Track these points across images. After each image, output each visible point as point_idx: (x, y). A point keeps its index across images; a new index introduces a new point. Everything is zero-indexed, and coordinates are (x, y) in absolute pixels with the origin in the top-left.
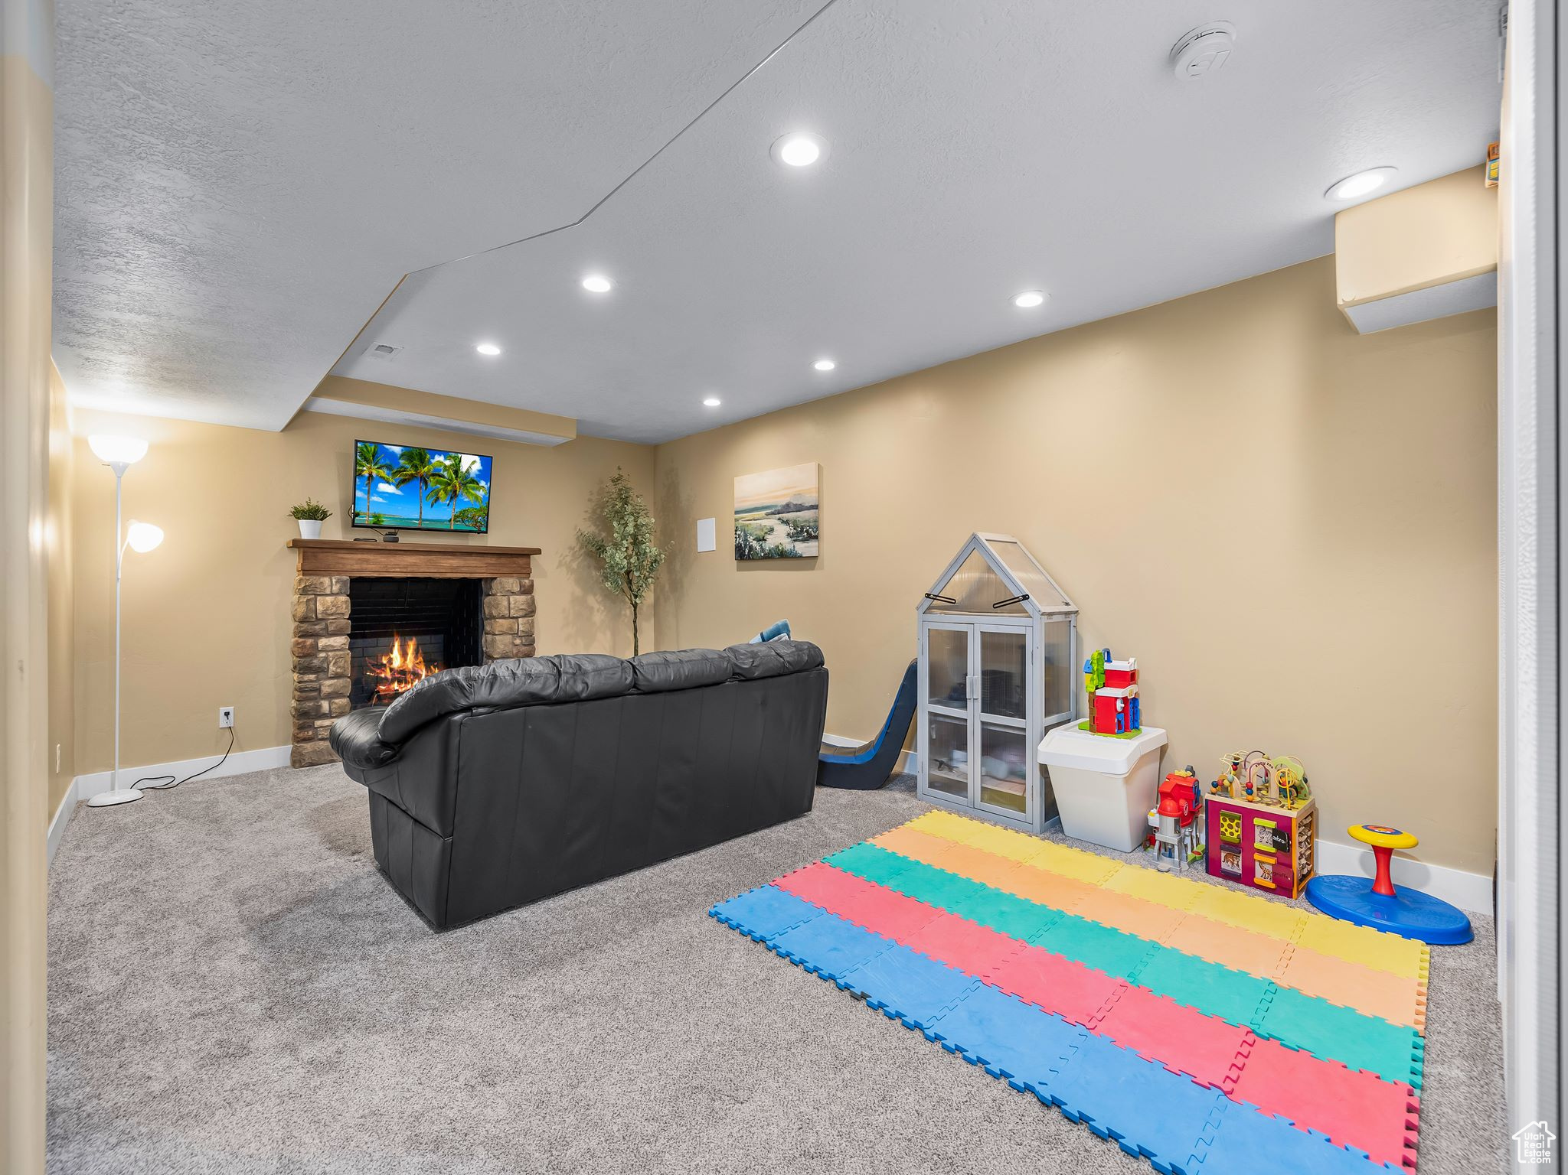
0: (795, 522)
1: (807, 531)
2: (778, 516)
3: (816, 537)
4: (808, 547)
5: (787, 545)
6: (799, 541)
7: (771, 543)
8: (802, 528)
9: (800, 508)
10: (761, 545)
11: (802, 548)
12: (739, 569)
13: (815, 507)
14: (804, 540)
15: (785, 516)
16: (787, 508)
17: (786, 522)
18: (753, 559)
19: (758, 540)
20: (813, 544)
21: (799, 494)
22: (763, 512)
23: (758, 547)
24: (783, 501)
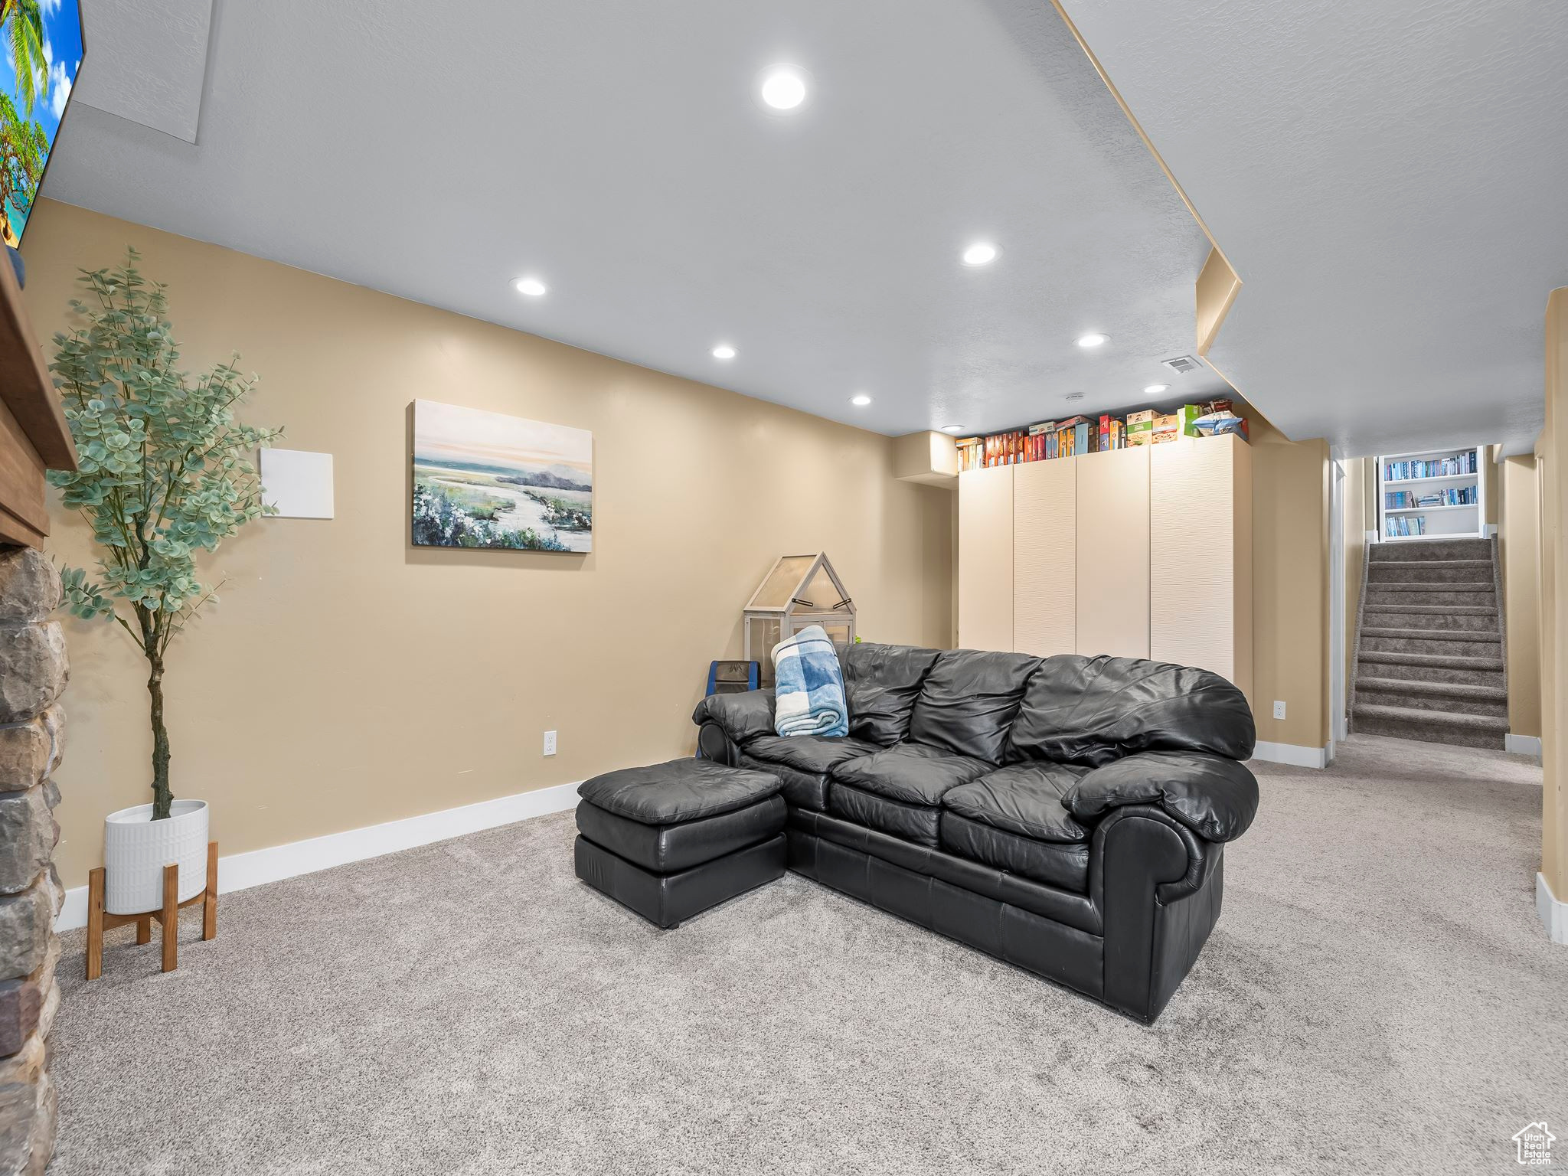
0: (556, 502)
1: (579, 519)
2: (524, 488)
3: (589, 528)
4: (581, 540)
5: (543, 532)
6: (565, 529)
7: (506, 525)
8: (570, 513)
9: (566, 485)
10: (486, 526)
11: (567, 539)
12: (409, 560)
13: (588, 489)
14: (574, 529)
15: (539, 491)
16: (543, 480)
17: (542, 500)
18: (465, 547)
19: (479, 517)
20: (585, 536)
21: (565, 466)
22: (493, 476)
23: (477, 528)
24: (538, 469)
